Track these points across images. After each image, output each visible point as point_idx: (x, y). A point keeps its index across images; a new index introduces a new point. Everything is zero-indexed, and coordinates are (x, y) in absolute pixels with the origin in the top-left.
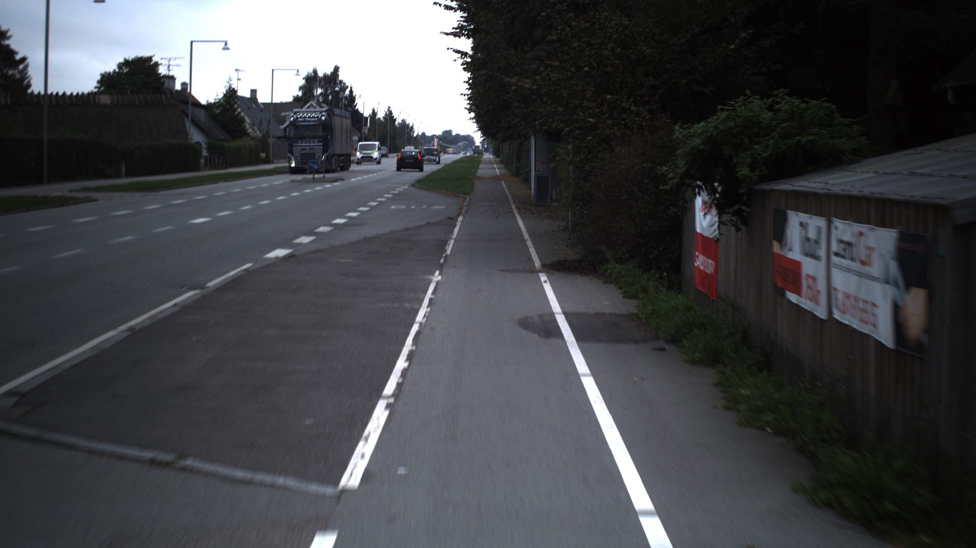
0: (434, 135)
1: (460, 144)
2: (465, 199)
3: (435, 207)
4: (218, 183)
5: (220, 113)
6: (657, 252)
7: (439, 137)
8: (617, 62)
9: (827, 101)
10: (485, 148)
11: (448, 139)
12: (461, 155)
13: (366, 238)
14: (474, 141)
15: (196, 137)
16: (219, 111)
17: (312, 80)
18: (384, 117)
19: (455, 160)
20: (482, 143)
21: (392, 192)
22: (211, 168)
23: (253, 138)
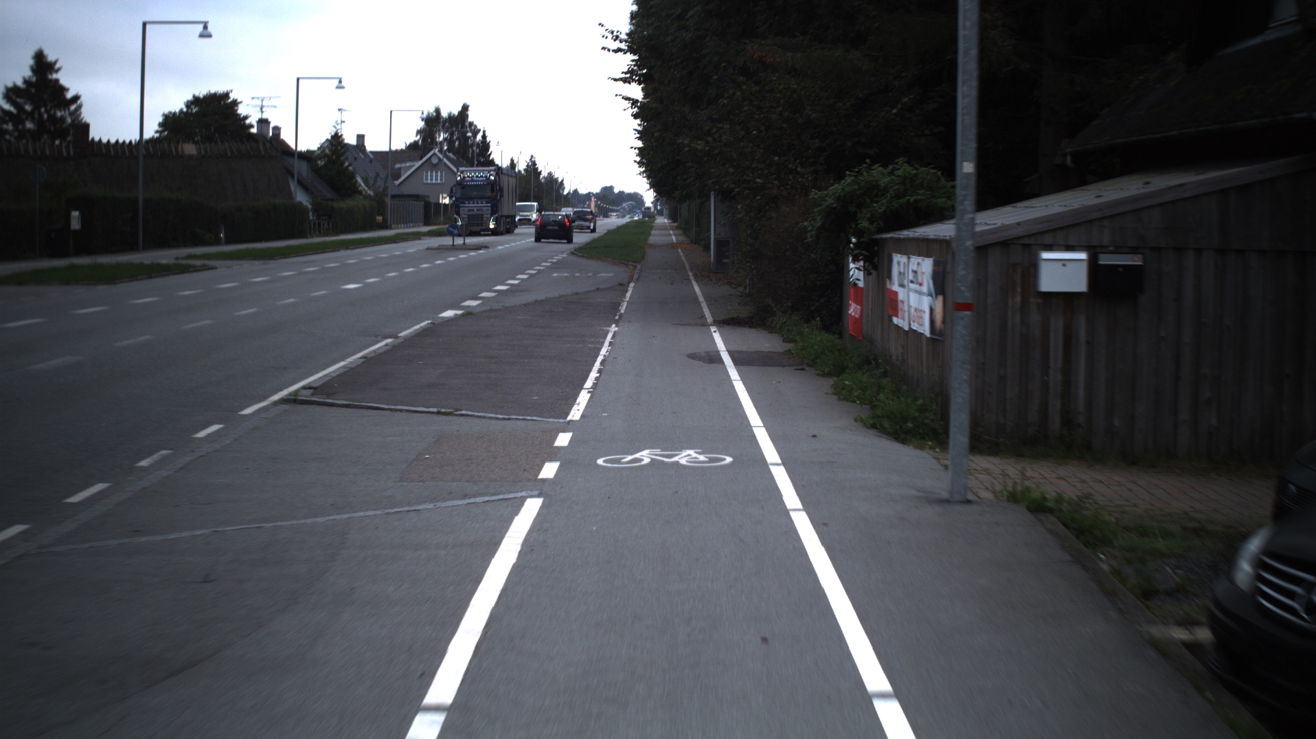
0: (590, 193)
1: (624, 205)
2: (635, 268)
3: (603, 275)
4: (339, 250)
5: (325, 165)
6: (817, 304)
7: (597, 196)
8: (784, 125)
9: (933, 168)
10: (658, 211)
11: (609, 199)
12: (627, 219)
13: (536, 301)
14: (643, 201)
15: (301, 198)
16: (323, 163)
17: (433, 122)
18: (525, 170)
19: (619, 225)
20: (655, 203)
21: (550, 260)
22: (320, 234)
23: (367, 197)
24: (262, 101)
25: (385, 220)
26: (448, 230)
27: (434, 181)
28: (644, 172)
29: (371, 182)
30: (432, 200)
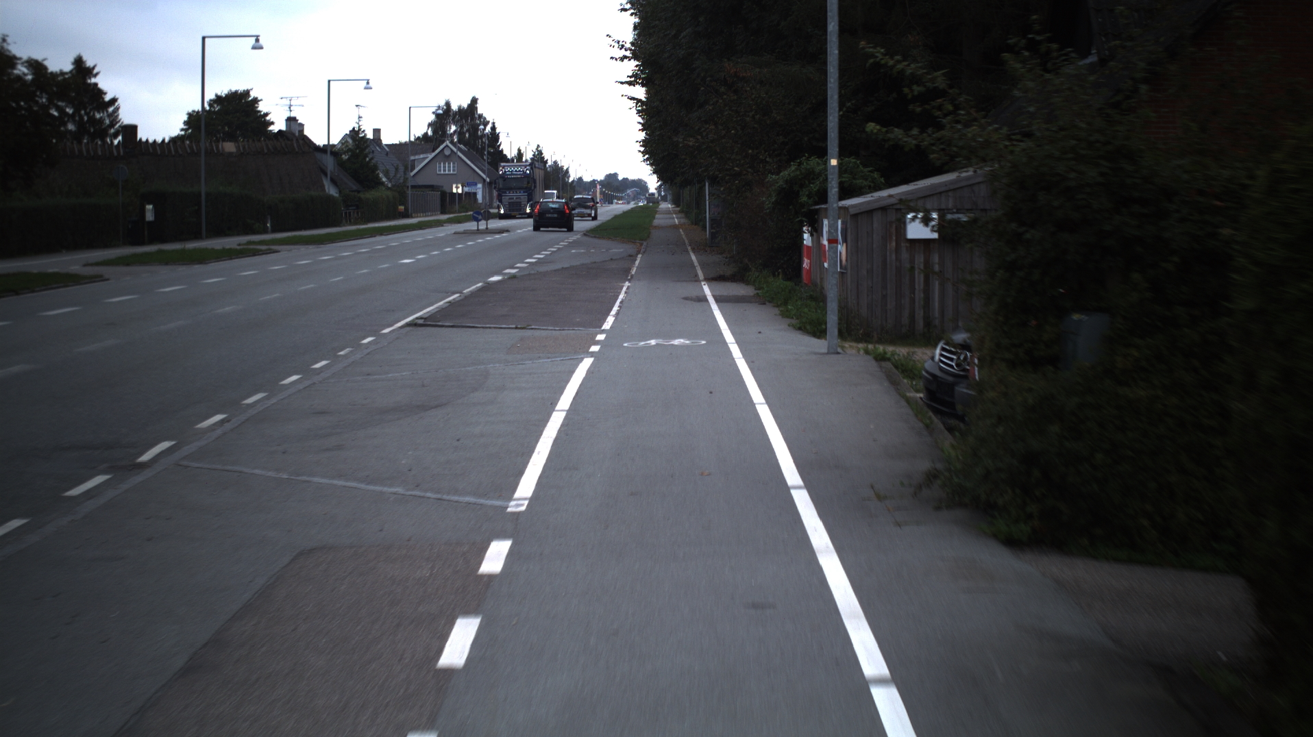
0: (594, 181)
1: (629, 191)
2: (641, 244)
3: (614, 249)
4: (375, 236)
5: (349, 159)
6: (781, 261)
7: (601, 183)
10: (662, 196)
11: (613, 186)
12: (632, 205)
14: (647, 187)
15: (332, 191)
16: (347, 157)
17: (444, 116)
18: (532, 159)
19: (624, 211)
20: (659, 189)
22: (351, 224)
23: (389, 189)
24: (290, 100)
25: (406, 209)
26: (473, 216)
27: (447, 172)
28: (647, 159)
29: (392, 174)
30: (446, 189)
